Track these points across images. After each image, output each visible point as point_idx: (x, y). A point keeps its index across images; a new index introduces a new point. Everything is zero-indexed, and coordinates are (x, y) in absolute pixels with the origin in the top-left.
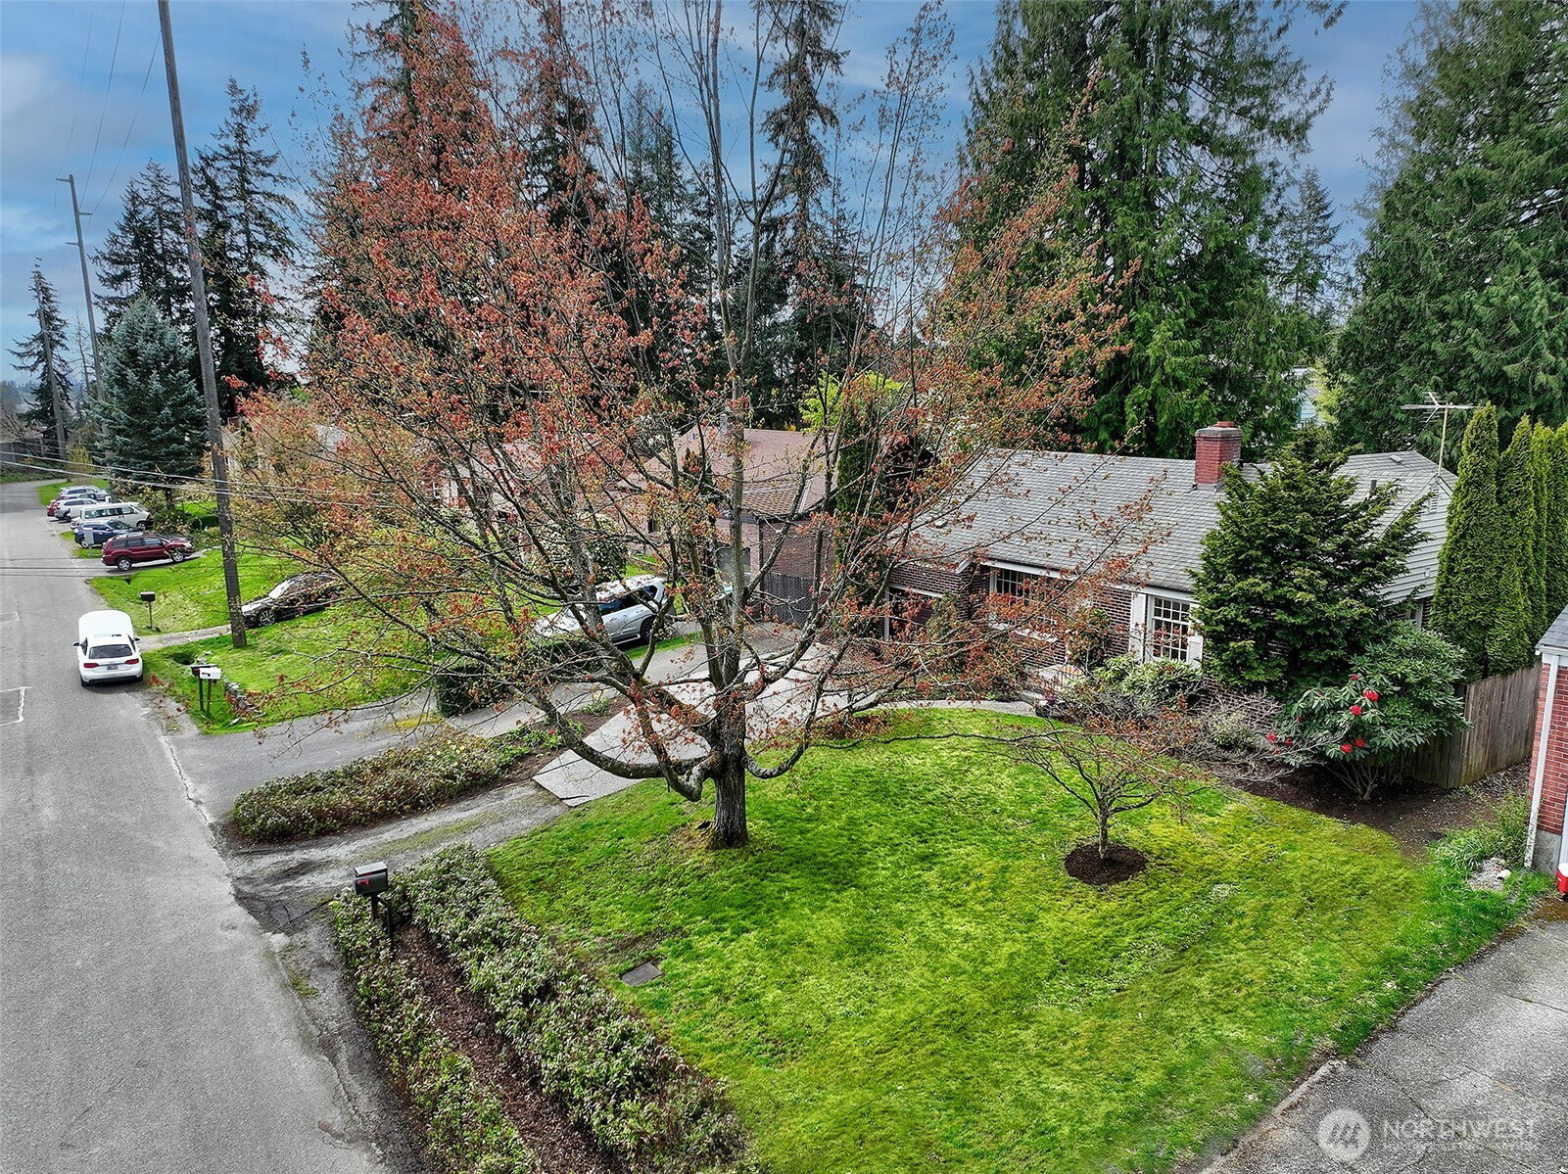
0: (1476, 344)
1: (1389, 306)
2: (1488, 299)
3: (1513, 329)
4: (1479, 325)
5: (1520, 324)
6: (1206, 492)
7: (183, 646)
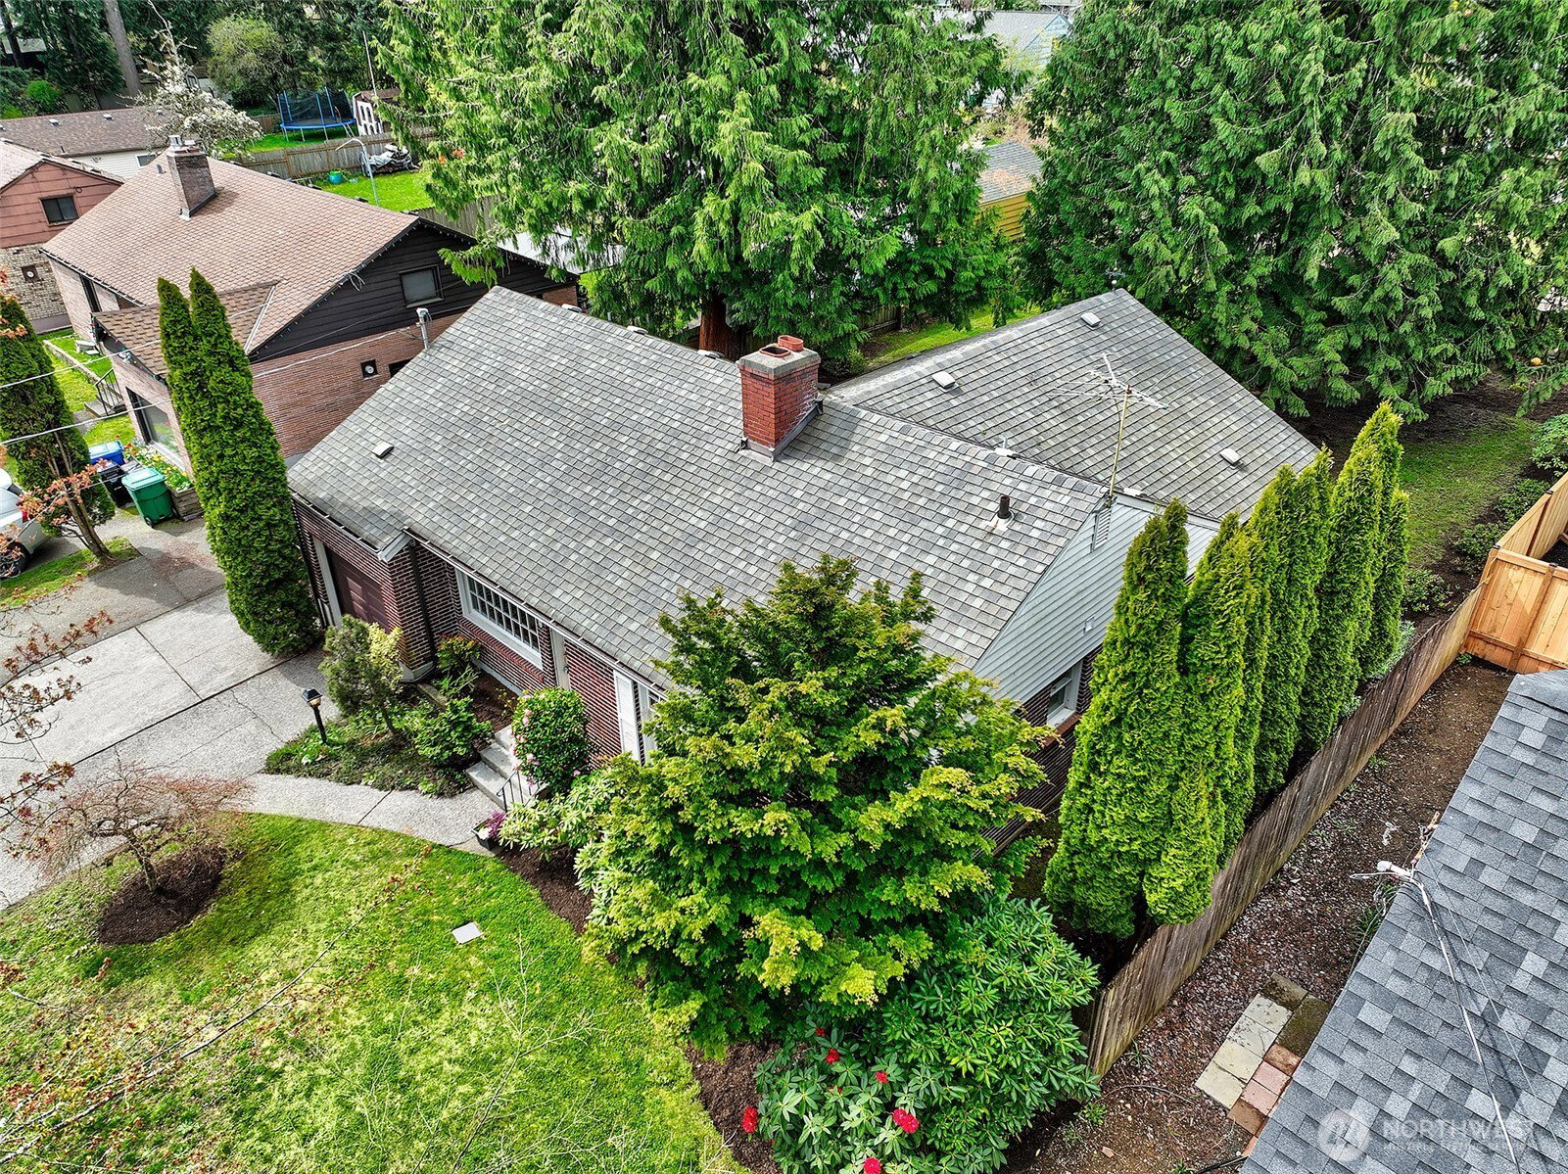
0: (1224, 113)
1: (1110, 37)
2: (1246, 44)
3: (1277, 96)
4: (1229, 82)
5: (1286, 88)
6: (760, 456)
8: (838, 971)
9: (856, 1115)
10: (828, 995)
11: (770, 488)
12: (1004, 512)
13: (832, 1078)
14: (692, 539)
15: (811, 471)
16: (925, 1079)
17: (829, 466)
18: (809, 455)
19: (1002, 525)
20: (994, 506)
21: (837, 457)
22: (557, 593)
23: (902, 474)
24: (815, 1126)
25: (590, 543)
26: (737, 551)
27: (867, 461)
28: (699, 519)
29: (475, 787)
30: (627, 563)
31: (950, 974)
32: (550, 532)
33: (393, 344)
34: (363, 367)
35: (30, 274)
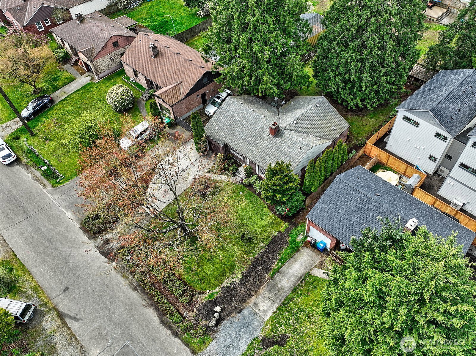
6: (272, 136)
7: (14, 133)
8: (283, 198)
9: (284, 209)
10: (282, 200)
11: (273, 142)
12: (300, 149)
13: (282, 206)
14: (264, 148)
15: (278, 140)
16: (290, 206)
17: (280, 139)
18: (278, 137)
19: (300, 150)
20: (299, 148)
21: (281, 138)
22: (248, 154)
23: (289, 142)
24: (280, 210)
25: (251, 147)
26: (270, 151)
27: (285, 139)
28: (264, 145)
29: (237, 175)
30: (256, 151)
31: (292, 198)
32: (245, 145)
33: (202, 91)
34: (197, 96)
35: (111, 59)
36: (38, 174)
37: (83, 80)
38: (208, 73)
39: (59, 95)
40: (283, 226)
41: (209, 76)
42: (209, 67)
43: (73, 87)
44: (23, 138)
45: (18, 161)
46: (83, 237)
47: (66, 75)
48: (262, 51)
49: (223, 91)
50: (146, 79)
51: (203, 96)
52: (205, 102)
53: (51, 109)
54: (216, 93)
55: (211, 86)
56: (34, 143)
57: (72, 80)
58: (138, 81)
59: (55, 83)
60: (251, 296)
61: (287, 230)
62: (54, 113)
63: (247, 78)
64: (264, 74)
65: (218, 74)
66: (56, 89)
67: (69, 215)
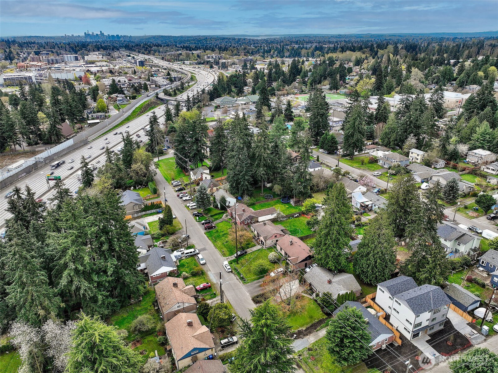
7: (231, 261)
11: (328, 285)
12: (337, 290)
18: (330, 284)
22: (318, 289)
23: (334, 287)
27: (332, 285)
28: (325, 286)
29: (312, 296)
32: (317, 285)
33: (306, 262)
34: (304, 263)
35: (272, 241)
36: (238, 278)
37: (259, 247)
38: (310, 256)
39: (249, 251)
40: (325, 317)
41: (310, 257)
42: (311, 254)
43: (255, 249)
44: (233, 264)
45: (231, 272)
46: (252, 302)
47: (253, 243)
48: (330, 253)
49: (314, 263)
50: (285, 252)
51: (306, 264)
52: (306, 266)
53: (245, 255)
54: (311, 264)
55: (310, 261)
56: (238, 266)
57: (255, 246)
58: (281, 252)
59: (248, 246)
60: (307, 335)
61: (326, 318)
62: (247, 257)
63: (323, 261)
64: (330, 261)
65: (313, 257)
66: (248, 248)
67: (248, 294)
